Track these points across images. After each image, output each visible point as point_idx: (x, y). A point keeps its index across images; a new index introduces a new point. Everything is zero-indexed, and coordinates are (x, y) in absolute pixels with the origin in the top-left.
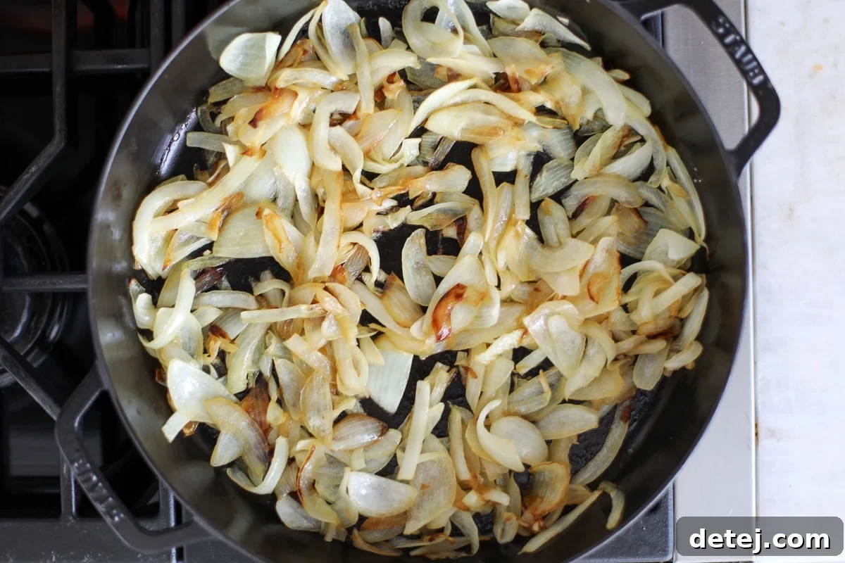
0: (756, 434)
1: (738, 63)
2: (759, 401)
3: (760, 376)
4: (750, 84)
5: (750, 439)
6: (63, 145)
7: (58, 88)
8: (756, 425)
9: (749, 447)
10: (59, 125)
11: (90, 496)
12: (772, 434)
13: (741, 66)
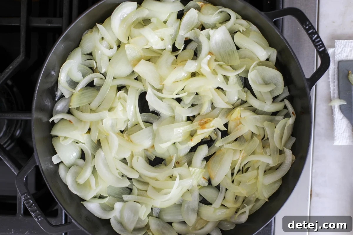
0: (311, 195)
1: (313, 41)
2: (313, 181)
3: (314, 171)
4: (317, 51)
5: (308, 197)
6: (23, 58)
7: (23, 33)
8: (311, 191)
9: (308, 200)
10: (22, 49)
11: (29, 209)
12: (318, 195)
13: (315, 43)
